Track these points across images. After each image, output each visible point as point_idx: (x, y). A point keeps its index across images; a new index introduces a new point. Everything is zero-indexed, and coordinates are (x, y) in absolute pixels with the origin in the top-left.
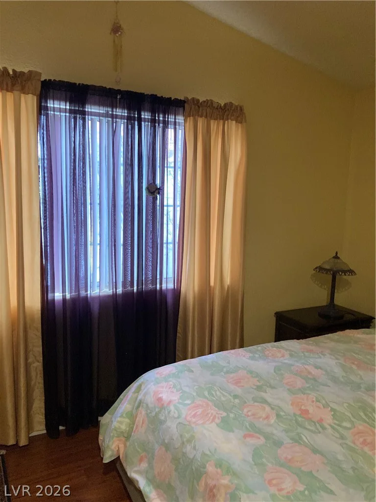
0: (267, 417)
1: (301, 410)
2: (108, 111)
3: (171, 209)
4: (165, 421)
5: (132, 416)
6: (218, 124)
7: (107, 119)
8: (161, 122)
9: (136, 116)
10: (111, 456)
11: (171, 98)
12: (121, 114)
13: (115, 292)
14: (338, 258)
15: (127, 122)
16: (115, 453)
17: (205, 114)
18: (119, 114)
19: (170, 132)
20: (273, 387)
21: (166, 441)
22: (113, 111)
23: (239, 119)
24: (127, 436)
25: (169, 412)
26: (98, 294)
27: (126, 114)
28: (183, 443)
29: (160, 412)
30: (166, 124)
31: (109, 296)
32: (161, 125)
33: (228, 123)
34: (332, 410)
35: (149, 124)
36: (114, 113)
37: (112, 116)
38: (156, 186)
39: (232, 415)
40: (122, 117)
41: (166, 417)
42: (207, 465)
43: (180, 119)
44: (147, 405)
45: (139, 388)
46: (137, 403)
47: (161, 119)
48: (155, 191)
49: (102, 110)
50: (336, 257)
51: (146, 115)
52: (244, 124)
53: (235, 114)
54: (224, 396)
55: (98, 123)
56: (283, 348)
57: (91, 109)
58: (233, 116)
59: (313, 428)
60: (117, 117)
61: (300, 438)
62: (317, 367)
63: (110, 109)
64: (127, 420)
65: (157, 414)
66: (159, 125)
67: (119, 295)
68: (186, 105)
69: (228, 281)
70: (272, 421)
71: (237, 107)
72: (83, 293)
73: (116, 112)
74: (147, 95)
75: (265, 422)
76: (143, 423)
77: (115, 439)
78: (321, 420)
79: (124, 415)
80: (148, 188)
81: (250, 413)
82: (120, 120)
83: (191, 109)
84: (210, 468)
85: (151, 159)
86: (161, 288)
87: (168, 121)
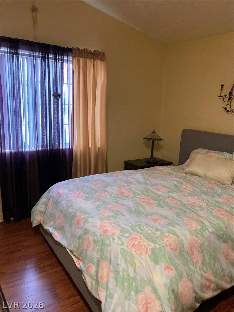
0: (106, 196)
1: (121, 193)
2: (31, 53)
3: (67, 106)
4: (60, 202)
5: (46, 204)
6: (91, 62)
7: (30, 57)
8: (60, 59)
9: (46, 56)
10: (37, 223)
11: (65, 47)
12: (38, 55)
13: (37, 150)
14: (155, 133)
15: (41, 60)
16: (39, 221)
17: (83, 56)
18: (37, 55)
19: (65, 65)
20: (110, 186)
21: (61, 209)
22: (33, 53)
23: (102, 59)
24: (44, 213)
25: (63, 198)
26: (29, 150)
27: (41, 55)
28: (68, 208)
29: (59, 199)
30: (62, 61)
31: (34, 152)
32: (60, 61)
33: (96, 61)
34: (134, 192)
35: (54, 60)
36: (34, 54)
37: (33, 56)
38: (58, 93)
39: (90, 196)
40: (39, 57)
41: (61, 200)
42: (77, 213)
43: (70, 58)
44: (53, 197)
45: (50, 191)
46: (49, 197)
47: (60, 58)
48: (58, 96)
49: (27, 53)
50: (154, 132)
51: (52, 56)
52: (105, 62)
53: (100, 56)
54: (88, 189)
55: (26, 59)
56: (121, 173)
57: (21, 52)
58: (99, 57)
59: (124, 198)
60: (36, 56)
61: (118, 202)
62: (133, 178)
63: (32, 52)
64: (44, 206)
65: (58, 200)
66: (59, 61)
67: (40, 151)
68: (73, 51)
69: (99, 144)
70: (108, 197)
71: (100, 53)
72: (20, 150)
73: (35, 54)
74: (52, 45)
75: (105, 197)
76: (51, 205)
77: (38, 215)
78: (128, 196)
79: (43, 204)
80: (53, 95)
81: (98, 195)
82: (37, 58)
83: (76, 54)
84: (78, 214)
85: (55, 79)
86: (62, 148)
87: (64, 59)
